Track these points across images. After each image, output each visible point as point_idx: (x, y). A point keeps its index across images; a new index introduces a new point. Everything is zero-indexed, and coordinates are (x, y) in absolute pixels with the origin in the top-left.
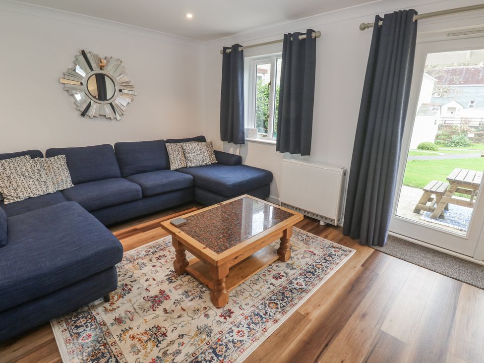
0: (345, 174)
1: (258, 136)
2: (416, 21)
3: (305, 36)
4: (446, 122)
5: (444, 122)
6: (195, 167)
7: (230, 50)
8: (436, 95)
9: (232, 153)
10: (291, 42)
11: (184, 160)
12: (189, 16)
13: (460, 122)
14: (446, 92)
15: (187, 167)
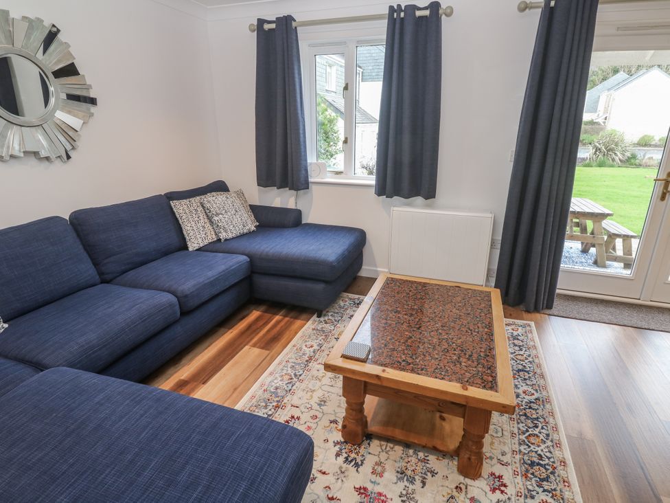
1: (329, 174)
3: (426, 12)
6: (233, 238)
7: (273, 26)
10: (401, 19)
11: (210, 228)
15: (219, 240)
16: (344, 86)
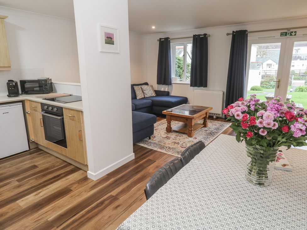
0: (224, 94)
1: (178, 81)
2: (247, 34)
3: (203, 36)
4: (267, 73)
5: (265, 73)
6: (148, 97)
7: (164, 40)
8: (259, 56)
9: (163, 90)
10: (197, 38)
11: (143, 94)
12: (153, 27)
13: (275, 73)
14: (265, 54)
15: (145, 97)
16: (183, 55)
